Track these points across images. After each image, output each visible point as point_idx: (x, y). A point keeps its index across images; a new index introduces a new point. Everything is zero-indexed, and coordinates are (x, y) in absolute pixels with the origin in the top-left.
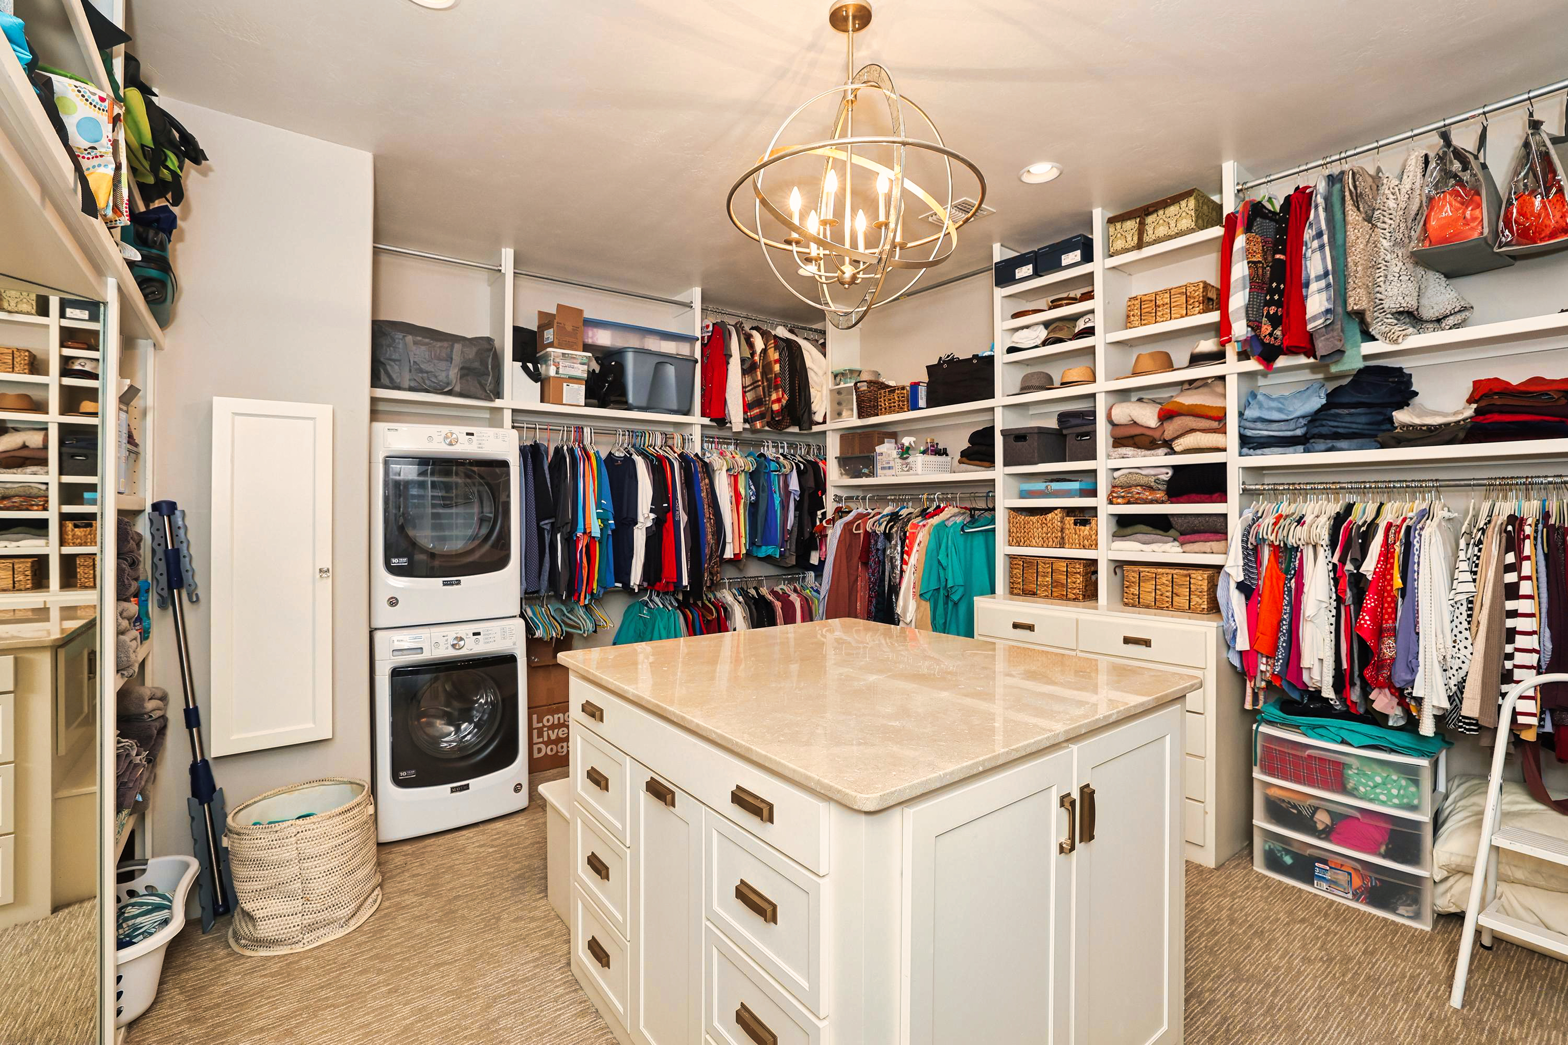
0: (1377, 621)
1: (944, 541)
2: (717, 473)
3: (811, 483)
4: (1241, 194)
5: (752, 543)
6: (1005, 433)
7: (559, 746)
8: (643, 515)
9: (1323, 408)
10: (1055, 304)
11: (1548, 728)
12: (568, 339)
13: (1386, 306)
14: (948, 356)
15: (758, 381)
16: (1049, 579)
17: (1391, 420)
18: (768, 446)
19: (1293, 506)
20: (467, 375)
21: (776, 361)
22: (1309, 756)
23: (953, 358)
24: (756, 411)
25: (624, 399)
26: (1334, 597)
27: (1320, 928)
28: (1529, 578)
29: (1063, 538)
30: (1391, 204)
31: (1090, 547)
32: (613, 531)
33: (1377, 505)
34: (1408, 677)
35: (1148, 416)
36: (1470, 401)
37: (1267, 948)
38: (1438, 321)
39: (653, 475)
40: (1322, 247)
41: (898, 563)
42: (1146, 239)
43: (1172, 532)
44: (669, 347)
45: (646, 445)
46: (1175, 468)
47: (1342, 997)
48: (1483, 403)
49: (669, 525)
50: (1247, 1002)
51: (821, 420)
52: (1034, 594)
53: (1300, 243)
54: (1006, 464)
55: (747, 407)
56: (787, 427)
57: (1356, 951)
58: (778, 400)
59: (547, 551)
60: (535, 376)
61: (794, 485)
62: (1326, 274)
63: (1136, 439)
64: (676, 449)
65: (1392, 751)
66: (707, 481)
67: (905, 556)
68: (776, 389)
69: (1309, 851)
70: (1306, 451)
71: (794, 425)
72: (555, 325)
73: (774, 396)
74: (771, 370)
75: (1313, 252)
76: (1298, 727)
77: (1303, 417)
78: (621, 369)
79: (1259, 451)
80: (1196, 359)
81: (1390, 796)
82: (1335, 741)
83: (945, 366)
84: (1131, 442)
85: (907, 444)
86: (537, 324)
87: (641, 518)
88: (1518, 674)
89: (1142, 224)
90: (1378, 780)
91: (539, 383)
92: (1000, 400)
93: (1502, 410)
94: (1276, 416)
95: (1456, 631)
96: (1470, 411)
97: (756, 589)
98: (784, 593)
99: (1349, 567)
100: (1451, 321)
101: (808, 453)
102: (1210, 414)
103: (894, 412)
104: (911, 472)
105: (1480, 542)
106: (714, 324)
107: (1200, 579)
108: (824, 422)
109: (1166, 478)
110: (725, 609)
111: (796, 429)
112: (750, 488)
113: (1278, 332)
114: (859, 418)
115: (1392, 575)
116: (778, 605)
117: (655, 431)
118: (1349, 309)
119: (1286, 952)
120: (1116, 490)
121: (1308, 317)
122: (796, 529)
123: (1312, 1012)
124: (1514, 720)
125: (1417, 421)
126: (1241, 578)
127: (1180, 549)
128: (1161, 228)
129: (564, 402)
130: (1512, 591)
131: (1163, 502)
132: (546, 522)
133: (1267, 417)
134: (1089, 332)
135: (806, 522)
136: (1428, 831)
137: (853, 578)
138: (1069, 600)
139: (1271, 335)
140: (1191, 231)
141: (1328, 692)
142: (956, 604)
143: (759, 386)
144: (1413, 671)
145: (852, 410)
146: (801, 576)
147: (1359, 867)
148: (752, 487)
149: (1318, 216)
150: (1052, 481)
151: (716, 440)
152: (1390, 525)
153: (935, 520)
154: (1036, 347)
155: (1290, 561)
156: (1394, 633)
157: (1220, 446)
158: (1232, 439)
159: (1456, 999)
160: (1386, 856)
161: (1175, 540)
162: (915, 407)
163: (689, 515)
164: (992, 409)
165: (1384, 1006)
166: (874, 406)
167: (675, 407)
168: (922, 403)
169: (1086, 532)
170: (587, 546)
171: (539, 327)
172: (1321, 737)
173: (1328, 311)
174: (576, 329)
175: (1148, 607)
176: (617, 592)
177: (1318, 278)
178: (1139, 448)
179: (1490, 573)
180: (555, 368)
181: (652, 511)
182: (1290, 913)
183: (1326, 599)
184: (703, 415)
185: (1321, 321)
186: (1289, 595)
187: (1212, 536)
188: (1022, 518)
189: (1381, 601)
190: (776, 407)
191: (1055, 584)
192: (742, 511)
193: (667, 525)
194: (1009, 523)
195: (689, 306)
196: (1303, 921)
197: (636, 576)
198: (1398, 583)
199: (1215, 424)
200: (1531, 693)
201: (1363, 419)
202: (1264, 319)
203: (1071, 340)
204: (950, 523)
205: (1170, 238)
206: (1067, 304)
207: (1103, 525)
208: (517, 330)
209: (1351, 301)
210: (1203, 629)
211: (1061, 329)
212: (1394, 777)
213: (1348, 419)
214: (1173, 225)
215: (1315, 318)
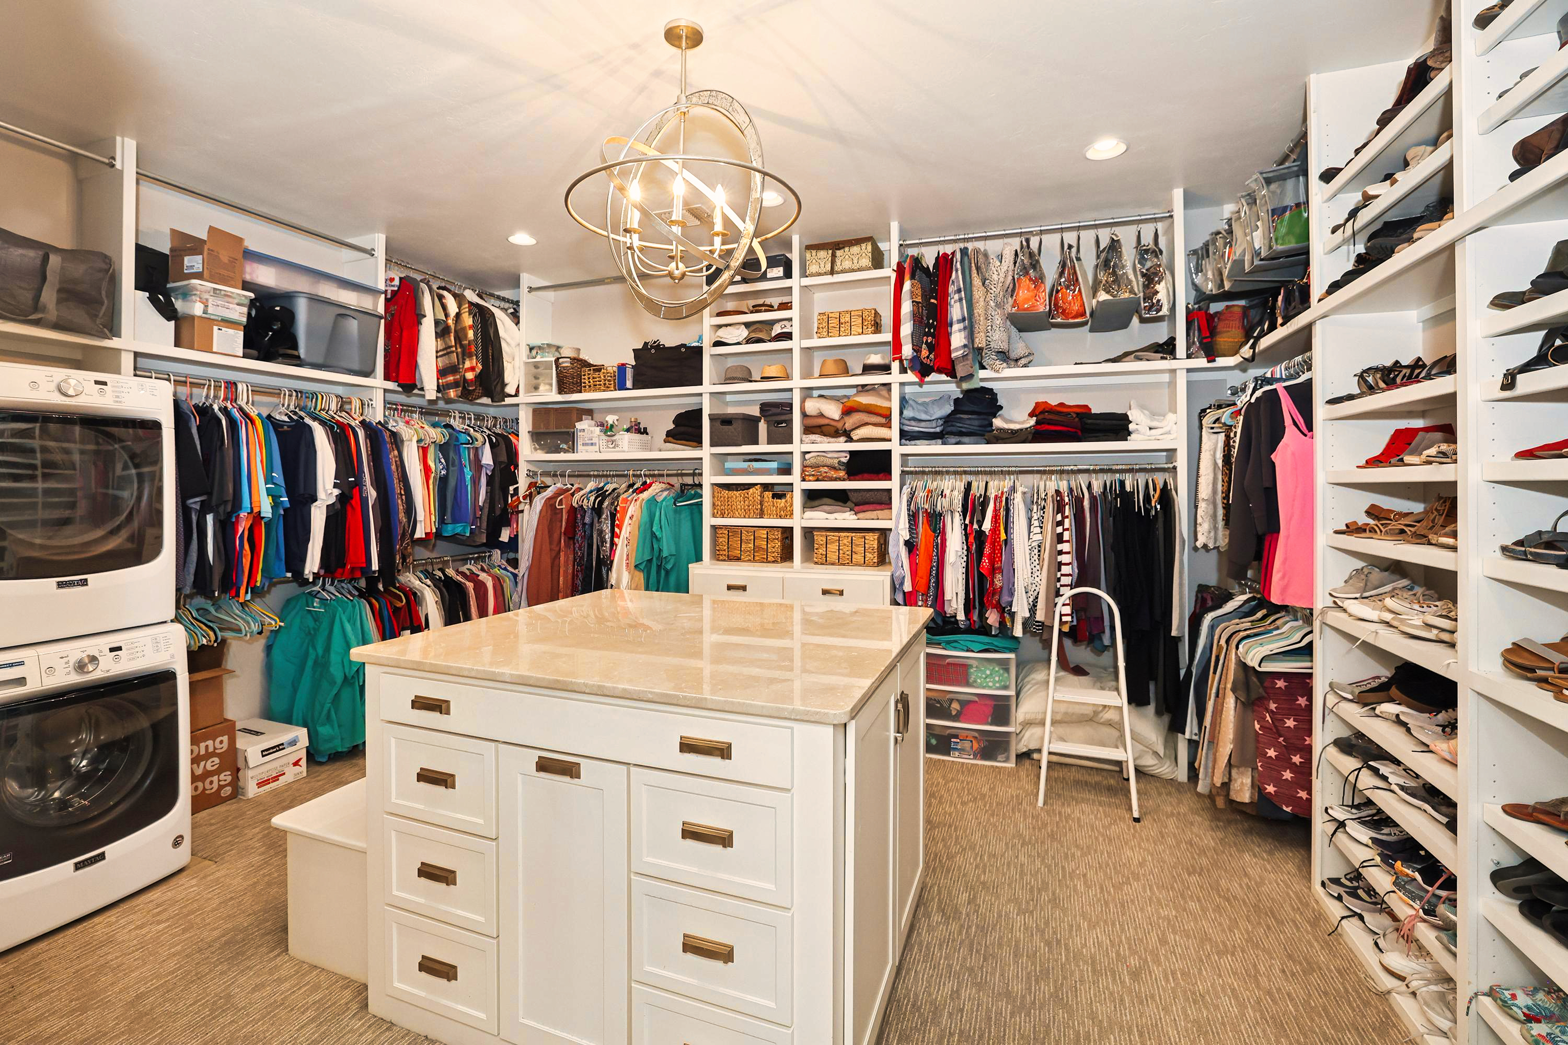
0: (992, 562)
1: (658, 514)
2: (406, 444)
3: (504, 458)
4: (902, 248)
5: (442, 521)
6: (712, 418)
7: (208, 781)
8: (326, 491)
9: (953, 413)
10: (756, 309)
11: (1075, 623)
12: (223, 272)
13: (992, 346)
14: (655, 342)
15: (452, 347)
16: (751, 545)
17: (991, 424)
18: (455, 417)
19: (935, 483)
20: (67, 300)
21: (470, 327)
22: (948, 664)
23: (659, 345)
24: (451, 378)
25: (295, 353)
26: (965, 548)
27: (963, 782)
28: (1067, 529)
29: (761, 509)
30: (995, 277)
31: (785, 517)
32: (285, 510)
33: (984, 483)
34: (1010, 599)
35: (833, 411)
36: (1031, 415)
37: (940, 803)
38: (1017, 360)
39: (335, 443)
40: (960, 300)
41: (608, 537)
42: (836, 269)
43: (849, 504)
44: (349, 298)
45: (319, 408)
46: (852, 453)
47: (989, 820)
48: (1040, 417)
49: (355, 502)
50: (943, 840)
51: (513, 393)
52: (738, 559)
53: (946, 294)
54: (712, 445)
55: (442, 373)
56: (479, 397)
57: (985, 790)
58: (472, 369)
59: (195, 536)
60: (168, 311)
61: (487, 458)
62: (964, 320)
63: (824, 429)
64: (355, 416)
65: (996, 651)
66: (396, 452)
67: (617, 530)
68: (470, 356)
69: (949, 731)
70: (944, 443)
71: (488, 396)
72: (205, 253)
73: (468, 364)
74: (466, 335)
75: (955, 302)
76: (939, 644)
77: (941, 419)
78: (289, 316)
79: (913, 442)
80: (868, 369)
81: (994, 682)
82: (963, 650)
83: (653, 351)
84: (819, 430)
85: (610, 422)
86: (169, 246)
87: (321, 494)
88: (1063, 590)
89: (834, 256)
90: (988, 672)
91: (173, 322)
92: (707, 386)
93: (1050, 422)
94: (924, 417)
95: (1033, 566)
96: (1032, 422)
97: (442, 570)
98: (472, 573)
99: (975, 526)
100: (1023, 361)
101: (495, 426)
102: (881, 412)
103: (600, 390)
104: (617, 449)
105: (1044, 507)
106: (401, 279)
107: (872, 540)
108: (516, 395)
109: (845, 460)
110: (415, 594)
111: (486, 400)
112: (440, 462)
113: (932, 356)
114: (560, 393)
115: (999, 531)
116: (470, 585)
117: (328, 394)
118: (976, 346)
119: (951, 802)
120: (807, 469)
121: (952, 348)
122: (487, 506)
123: (978, 835)
124: (1061, 619)
125: (1006, 426)
126: (908, 538)
127: (855, 517)
128: (847, 262)
129: (215, 350)
130: (1060, 539)
131: (844, 480)
132: (197, 499)
133: (919, 417)
134: (788, 336)
135: (497, 497)
136: (1014, 700)
137: (554, 553)
138: (769, 562)
139: (928, 357)
140: (869, 269)
141: (961, 616)
142: (668, 572)
143: (453, 352)
144: (1012, 594)
145: (551, 385)
146: (487, 554)
147: (976, 735)
148: (443, 460)
149: (957, 276)
150: (750, 460)
151: (400, 407)
152: (996, 496)
153: (645, 495)
154: (738, 343)
155: (936, 524)
156: (1000, 570)
157: (886, 437)
158: (894, 433)
159: (1040, 802)
160: (993, 723)
161: (851, 510)
162: (622, 387)
163: (377, 489)
164: (701, 395)
165: (1011, 818)
166: (577, 383)
167: (356, 367)
168: (629, 384)
169: (782, 504)
170: (251, 529)
171: (171, 250)
172: (955, 648)
173: (965, 346)
174: (233, 260)
175: (833, 564)
176: (287, 581)
177: (959, 321)
178: (825, 435)
179: (1049, 527)
180: (202, 306)
181: (336, 486)
182: (944, 777)
183: (960, 549)
184: (387, 377)
185: (961, 352)
186: (937, 549)
187: (878, 507)
188: (726, 493)
189: (993, 549)
190: (470, 376)
191: (756, 549)
192: (431, 487)
193: (353, 502)
194: (714, 497)
195: (370, 253)
196: (952, 780)
197: (313, 563)
198: (1003, 536)
199: (883, 420)
200: (1068, 602)
201: (976, 423)
202: (924, 346)
203: (770, 341)
204: (660, 499)
205: (853, 271)
206: (766, 311)
207: (797, 498)
208: (140, 250)
209: (977, 340)
210: (881, 578)
211: (761, 331)
212: (997, 669)
213: (968, 422)
214: (855, 261)
215: (957, 349)
